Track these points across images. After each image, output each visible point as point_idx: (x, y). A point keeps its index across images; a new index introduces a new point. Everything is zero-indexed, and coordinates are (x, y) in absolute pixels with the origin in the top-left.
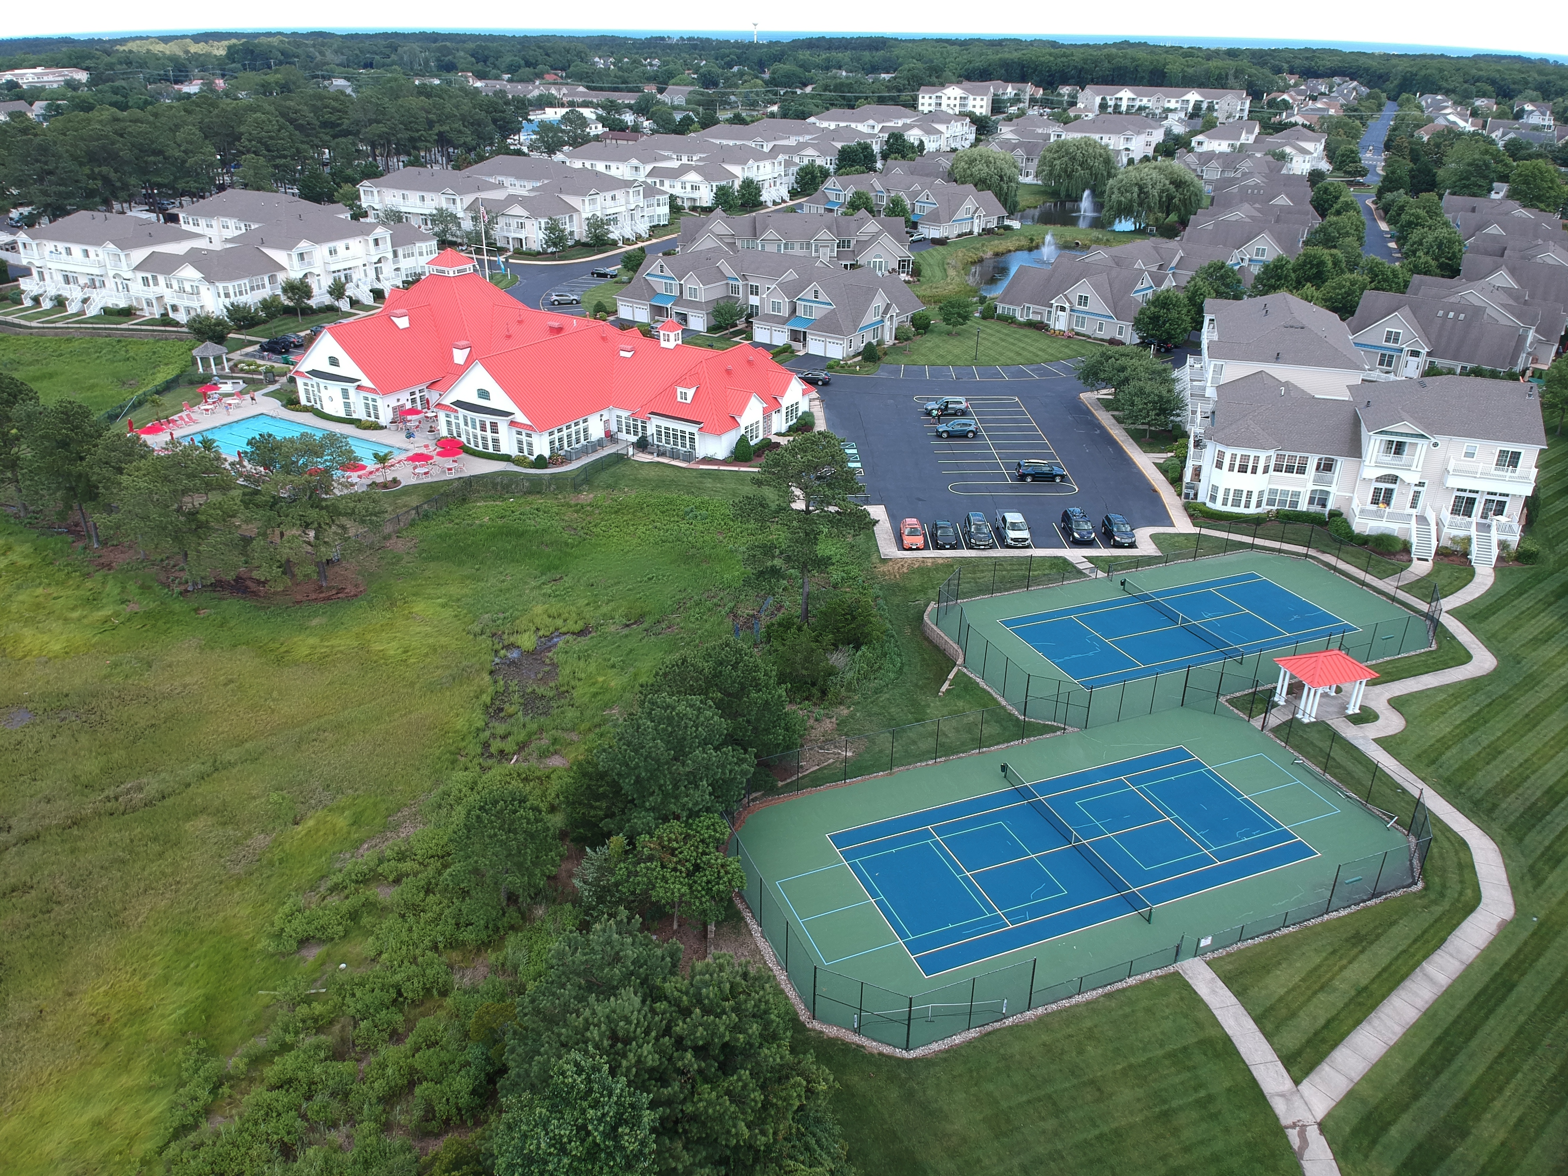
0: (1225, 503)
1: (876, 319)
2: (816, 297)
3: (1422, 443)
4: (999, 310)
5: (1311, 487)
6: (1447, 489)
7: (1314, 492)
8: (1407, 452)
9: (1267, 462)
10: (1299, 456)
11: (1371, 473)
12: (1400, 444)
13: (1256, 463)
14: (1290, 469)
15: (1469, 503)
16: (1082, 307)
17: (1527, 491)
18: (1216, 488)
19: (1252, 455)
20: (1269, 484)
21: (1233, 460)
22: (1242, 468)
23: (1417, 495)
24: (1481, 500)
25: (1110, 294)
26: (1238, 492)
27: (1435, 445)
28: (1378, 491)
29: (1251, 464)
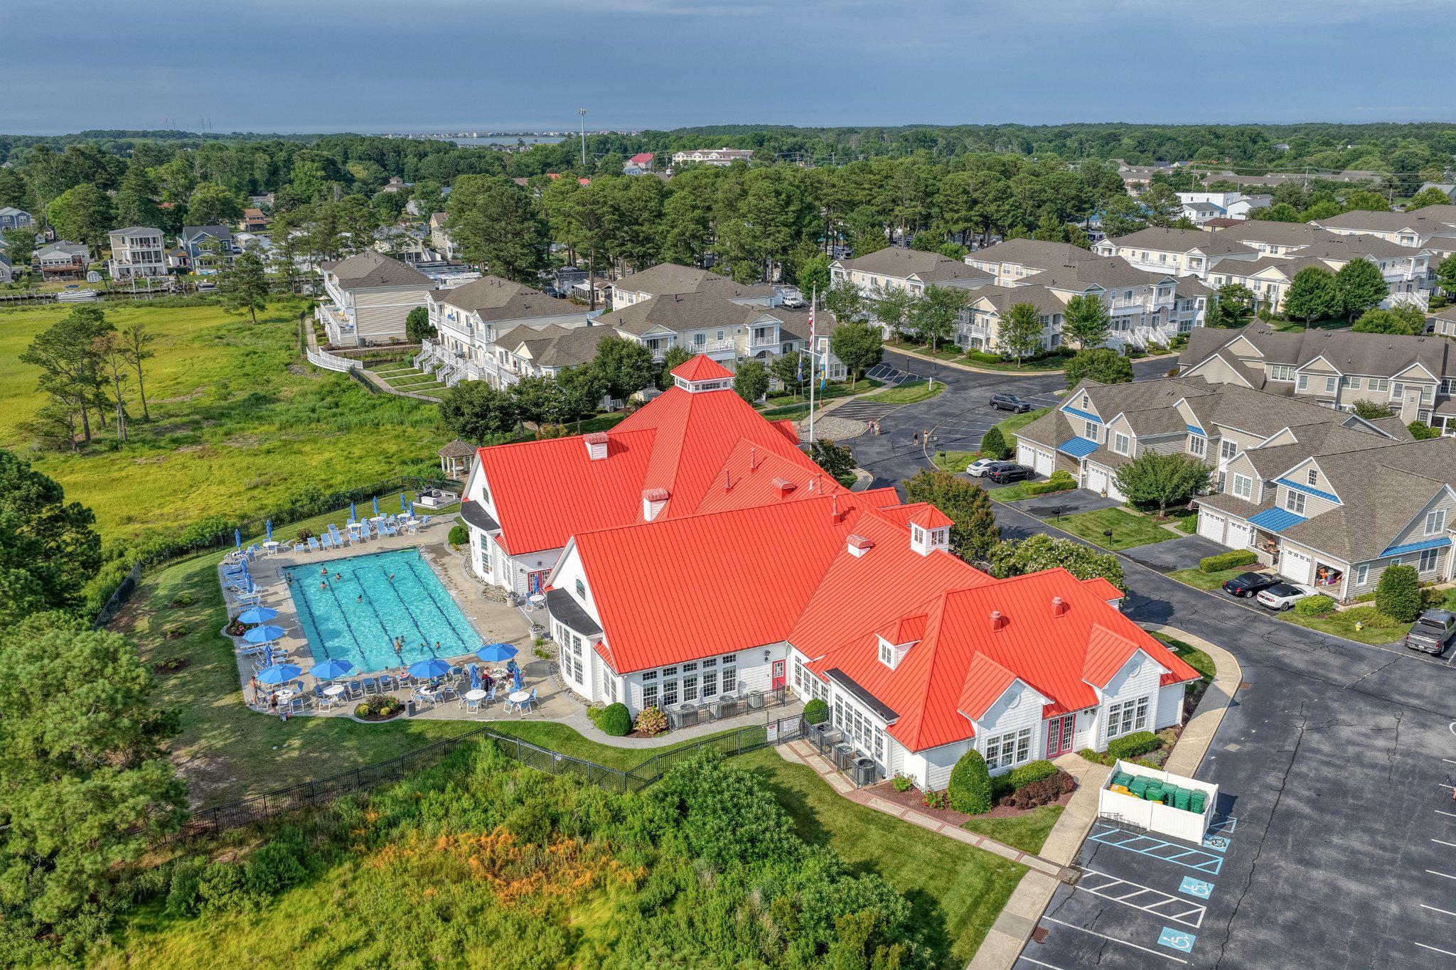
1: (1435, 534)
2: (1312, 482)
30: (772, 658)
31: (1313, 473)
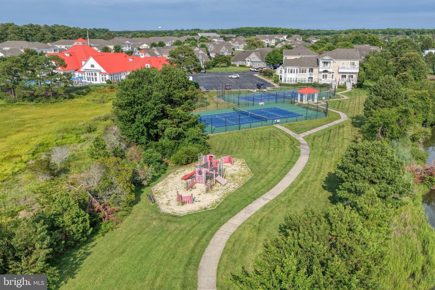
0: (288, 82)
3: (332, 61)
4: (232, 63)
5: (308, 76)
6: (339, 73)
7: (309, 78)
8: (329, 64)
9: (297, 70)
10: (304, 68)
11: (321, 70)
12: (327, 63)
13: (294, 70)
14: (303, 72)
15: (345, 76)
16: (254, 60)
17: (357, 71)
18: (285, 78)
19: (293, 68)
20: (298, 76)
21: (289, 70)
22: (291, 72)
23: (333, 76)
24: (347, 75)
25: (260, 57)
26: (291, 78)
27: (335, 62)
28: (323, 75)
29: (293, 71)
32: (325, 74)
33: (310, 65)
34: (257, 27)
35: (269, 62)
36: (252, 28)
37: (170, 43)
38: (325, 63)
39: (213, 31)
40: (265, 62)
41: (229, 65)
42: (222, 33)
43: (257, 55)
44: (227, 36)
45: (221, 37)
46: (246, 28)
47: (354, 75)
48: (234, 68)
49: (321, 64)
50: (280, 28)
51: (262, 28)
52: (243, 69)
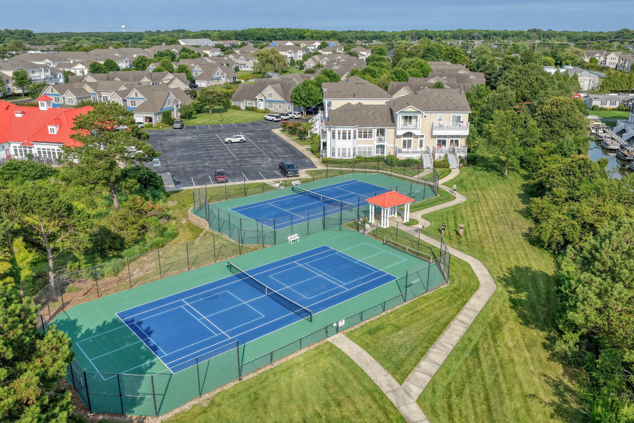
0: (339, 155)
1: (170, 106)
2: (136, 96)
3: (419, 116)
4: (233, 104)
5: (376, 144)
6: (433, 137)
7: (378, 147)
8: (413, 121)
9: (355, 132)
10: (368, 128)
11: (400, 132)
12: (410, 118)
13: (349, 133)
14: (365, 136)
15: (444, 143)
16: (270, 99)
17: (466, 133)
18: (334, 149)
19: (347, 130)
20: (358, 143)
21: (339, 133)
22: (344, 138)
23: (421, 141)
24: (448, 141)
25: (282, 92)
26: (344, 149)
27: (425, 117)
28: (404, 142)
29: (347, 135)
30: (5, 148)
31: (136, 93)
32: (406, 139)
33: (378, 123)
34: (273, 29)
35: (297, 104)
36: (265, 29)
37: (126, 62)
38: (408, 118)
39: (205, 35)
40: (292, 102)
41: (227, 107)
42: (220, 37)
43: (276, 89)
44: (226, 44)
45: (217, 46)
46: (257, 29)
47: (459, 139)
48: (236, 113)
49: (400, 121)
50: (308, 30)
51: (281, 30)
52: (252, 116)
